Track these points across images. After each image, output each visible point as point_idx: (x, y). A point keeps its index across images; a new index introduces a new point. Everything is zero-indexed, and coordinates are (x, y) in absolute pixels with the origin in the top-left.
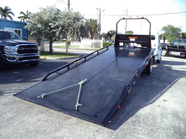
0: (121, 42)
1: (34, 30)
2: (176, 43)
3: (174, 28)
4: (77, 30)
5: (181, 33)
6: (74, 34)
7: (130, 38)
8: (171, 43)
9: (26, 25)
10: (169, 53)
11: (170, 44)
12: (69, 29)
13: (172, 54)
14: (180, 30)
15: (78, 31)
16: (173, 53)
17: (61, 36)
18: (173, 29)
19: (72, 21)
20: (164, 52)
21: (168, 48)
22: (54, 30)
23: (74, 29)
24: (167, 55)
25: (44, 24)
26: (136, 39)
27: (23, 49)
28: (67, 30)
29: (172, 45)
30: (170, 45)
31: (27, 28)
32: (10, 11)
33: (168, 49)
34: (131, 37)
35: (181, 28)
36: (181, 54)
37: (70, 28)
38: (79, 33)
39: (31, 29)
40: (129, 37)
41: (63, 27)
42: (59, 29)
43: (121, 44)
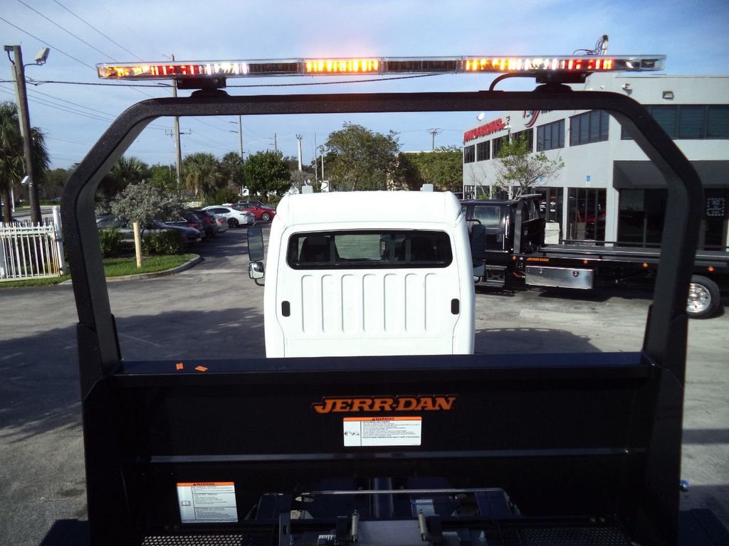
3: (369, 136)
5: (396, 155)
14: (394, 145)
18: (368, 141)
35: (394, 138)
36: (486, 273)
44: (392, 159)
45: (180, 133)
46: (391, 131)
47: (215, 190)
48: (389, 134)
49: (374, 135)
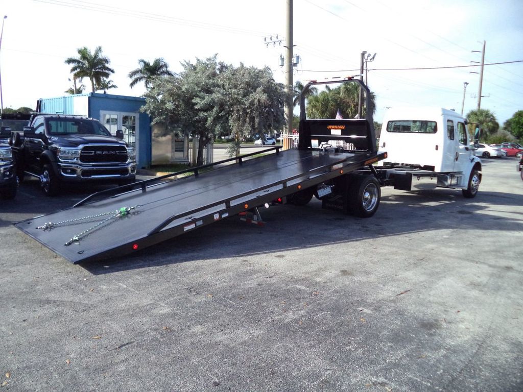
0: (315, 138)
1: (160, 114)
4: (251, 113)
6: (245, 121)
7: (330, 130)
9: (144, 105)
12: (233, 111)
15: (255, 114)
17: (218, 127)
19: (241, 92)
22: (202, 115)
23: (244, 110)
25: (183, 100)
26: (342, 130)
27: (92, 153)
28: (229, 113)
31: (146, 111)
32: (164, 69)
34: (333, 127)
37: (235, 108)
38: (257, 120)
39: (152, 113)
40: (329, 127)
41: (222, 105)
42: (215, 110)
43: (315, 143)
45: (481, 96)
47: (486, 134)
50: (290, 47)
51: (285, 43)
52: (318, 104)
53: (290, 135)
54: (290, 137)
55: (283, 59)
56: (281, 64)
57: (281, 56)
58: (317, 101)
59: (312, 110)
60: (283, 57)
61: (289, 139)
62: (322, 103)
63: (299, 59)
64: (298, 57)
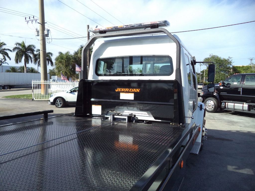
2: (235, 83)
5: (231, 67)
8: (223, 83)
10: (223, 105)
11: (223, 86)
13: (229, 107)
14: (230, 63)
16: (230, 105)
18: (219, 61)
20: (211, 103)
21: (219, 94)
24: (219, 109)
29: (226, 87)
30: (222, 88)
33: (218, 97)
35: (230, 60)
36: (250, 107)
44: (229, 68)
46: (229, 57)
48: (228, 58)
49: (222, 59)
50: (43, 23)
51: (39, 21)
52: (63, 61)
53: (45, 82)
54: (46, 83)
55: (38, 32)
56: (36, 35)
57: (37, 29)
58: (63, 59)
59: (59, 64)
60: (38, 30)
61: (45, 84)
62: (65, 60)
63: (49, 32)
64: (48, 30)
